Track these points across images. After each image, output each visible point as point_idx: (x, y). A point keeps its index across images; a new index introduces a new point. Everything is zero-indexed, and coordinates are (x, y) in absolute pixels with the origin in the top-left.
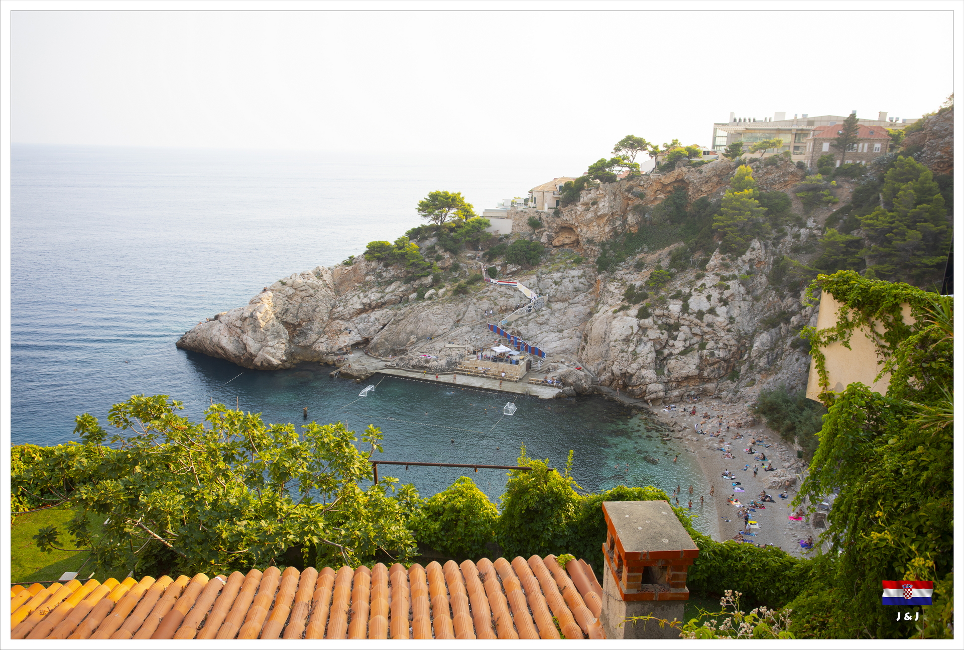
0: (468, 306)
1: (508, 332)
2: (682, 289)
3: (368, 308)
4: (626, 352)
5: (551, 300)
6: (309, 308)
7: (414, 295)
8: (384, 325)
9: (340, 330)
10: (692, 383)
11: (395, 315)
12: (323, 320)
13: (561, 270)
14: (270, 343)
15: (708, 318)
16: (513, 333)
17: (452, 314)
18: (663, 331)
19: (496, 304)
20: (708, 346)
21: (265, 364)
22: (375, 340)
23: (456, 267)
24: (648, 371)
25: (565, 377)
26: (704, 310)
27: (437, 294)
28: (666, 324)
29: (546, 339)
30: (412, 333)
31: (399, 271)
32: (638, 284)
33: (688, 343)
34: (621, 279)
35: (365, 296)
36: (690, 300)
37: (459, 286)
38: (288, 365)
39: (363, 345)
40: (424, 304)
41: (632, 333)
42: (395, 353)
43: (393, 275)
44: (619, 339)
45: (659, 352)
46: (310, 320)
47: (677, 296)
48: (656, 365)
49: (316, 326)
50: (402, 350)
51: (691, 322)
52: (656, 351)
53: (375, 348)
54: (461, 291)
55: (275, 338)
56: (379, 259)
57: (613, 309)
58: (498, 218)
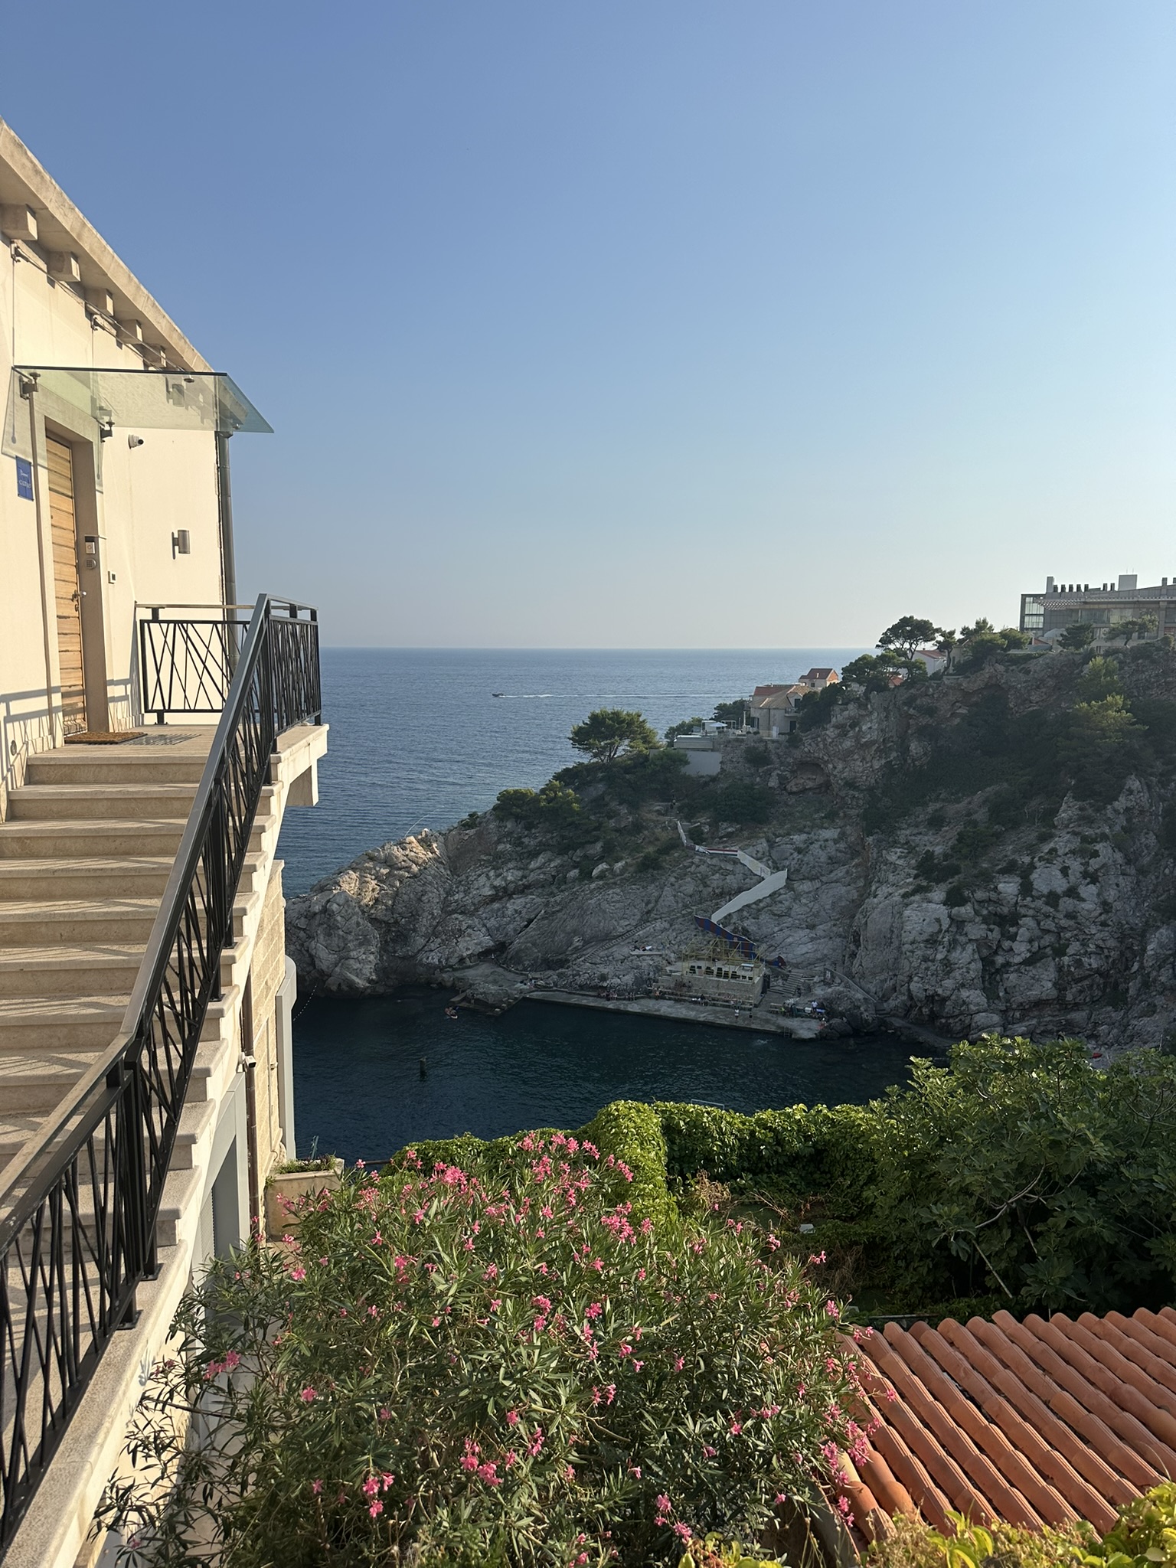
0: (662, 888)
1: (728, 929)
2: (1016, 857)
3: (503, 894)
4: (933, 961)
5: (794, 877)
6: (412, 896)
7: (574, 873)
8: (530, 921)
9: (460, 930)
10: (1047, 1011)
11: (547, 904)
12: (433, 914)
13: (807, 830)
14: (353, 954)
15: (1066, 904)
16: (735, 930)
17: (638, 901)
18: (992, 926)
19: (706, 886)
20: (1070, 951)
21: (344, 987)
22: (516, 945)
23: (637, 828)
24: (972, 992)
25: (831, 1003)
26: (1059, 891)
27: (612, 870)
28: (995, 914)
29: (790, 940)
30: (575, 932)
31: (549, 836)
32: (938, 850)
33: (1036, 944)
34: (907, 843)
35: (497, 876)
36: (1034, 876)
37: (646, 858)
38: (380, 989)
39: (498, 953)
40: (593, 886)
41: (940, 931)
42: (549, 964)
43: (541, 841)
44: (918, 939)
45: (987, 962)
46: (414, 916)
47: (1010, 869)
48: (983, 982)
49: (424, 923)
50: (561, 960)
51: (1038, 911)
52: (982, 959)
53: (517, 959)
54: (649, 867)
55: (361, 944)
56: (518, 818)
57: (902, 891)
58: (698, 750)
